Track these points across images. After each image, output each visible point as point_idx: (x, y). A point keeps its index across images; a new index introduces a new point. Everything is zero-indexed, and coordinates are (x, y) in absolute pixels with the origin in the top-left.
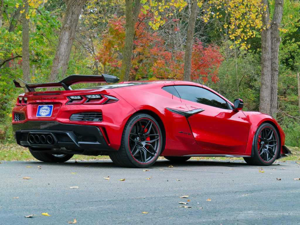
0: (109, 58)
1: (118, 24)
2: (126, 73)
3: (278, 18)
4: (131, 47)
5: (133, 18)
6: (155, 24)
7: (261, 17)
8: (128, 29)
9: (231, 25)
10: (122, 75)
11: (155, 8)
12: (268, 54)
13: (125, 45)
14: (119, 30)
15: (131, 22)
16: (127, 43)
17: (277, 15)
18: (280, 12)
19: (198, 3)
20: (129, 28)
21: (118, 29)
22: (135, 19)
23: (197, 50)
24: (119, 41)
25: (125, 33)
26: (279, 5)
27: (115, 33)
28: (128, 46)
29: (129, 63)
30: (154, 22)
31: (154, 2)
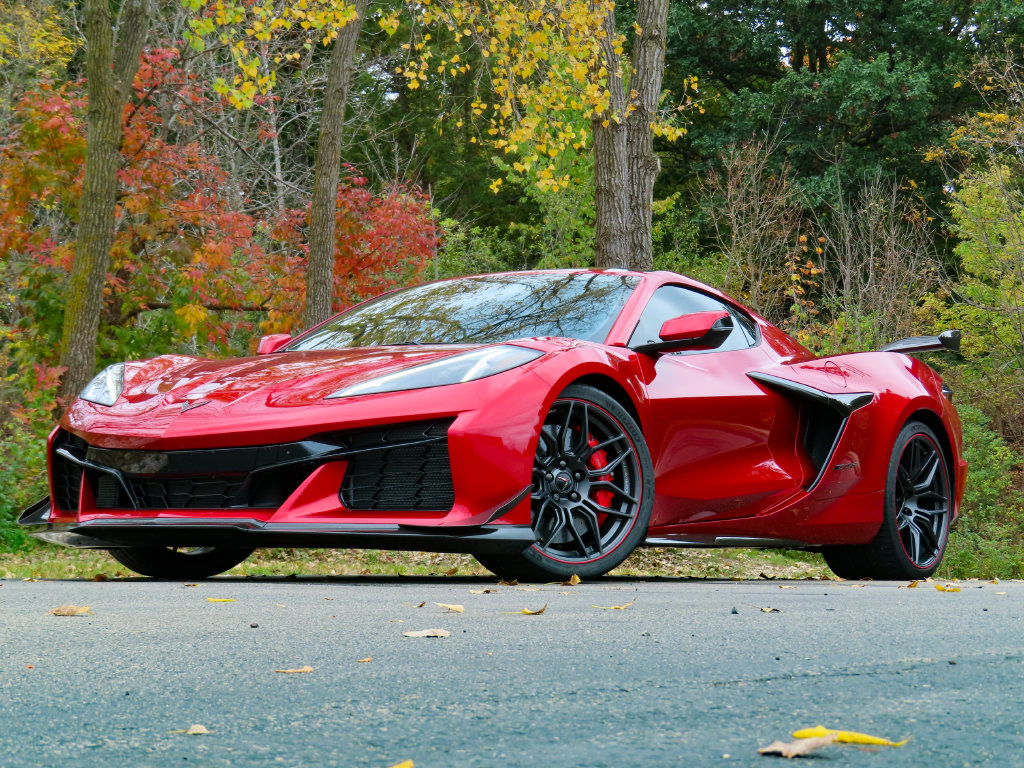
0: (22, 235)
1: (56, 109)
2: (90, 289)
3: (650, 88)
4: (108, 193)
5: (116, 87)
6: (238, 86)
7: (604, 77)
8: (96, 126)
9: (501, 104)
10: (79, 294)
11: (233, 31)
12: (620, 215)
13: (88, 186)
14: (63, 129)
15: (107, 101)
16: (96, 179)
17: (643, 77)
18: (655, 65)
19: (383, 19)
20: (100, 123)
21: (56, 129)
22: (121, 91)
23: (351, 204)
24: (63, 172)
25: (86, 142)
26: (651, 43)
27: (44, 143)
28: (99, 187)
29: (104, 253)
30: (237, 81)
31: (232, 5)
